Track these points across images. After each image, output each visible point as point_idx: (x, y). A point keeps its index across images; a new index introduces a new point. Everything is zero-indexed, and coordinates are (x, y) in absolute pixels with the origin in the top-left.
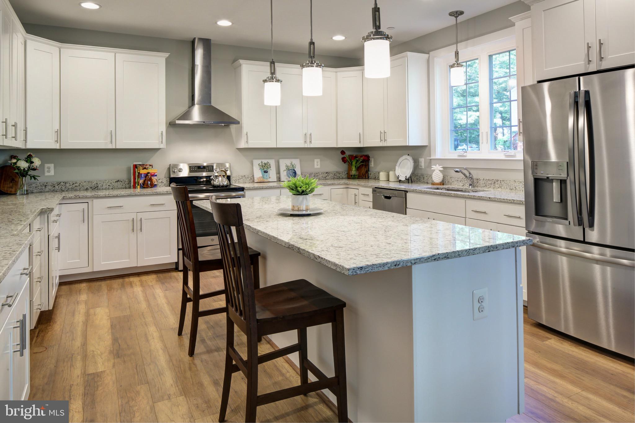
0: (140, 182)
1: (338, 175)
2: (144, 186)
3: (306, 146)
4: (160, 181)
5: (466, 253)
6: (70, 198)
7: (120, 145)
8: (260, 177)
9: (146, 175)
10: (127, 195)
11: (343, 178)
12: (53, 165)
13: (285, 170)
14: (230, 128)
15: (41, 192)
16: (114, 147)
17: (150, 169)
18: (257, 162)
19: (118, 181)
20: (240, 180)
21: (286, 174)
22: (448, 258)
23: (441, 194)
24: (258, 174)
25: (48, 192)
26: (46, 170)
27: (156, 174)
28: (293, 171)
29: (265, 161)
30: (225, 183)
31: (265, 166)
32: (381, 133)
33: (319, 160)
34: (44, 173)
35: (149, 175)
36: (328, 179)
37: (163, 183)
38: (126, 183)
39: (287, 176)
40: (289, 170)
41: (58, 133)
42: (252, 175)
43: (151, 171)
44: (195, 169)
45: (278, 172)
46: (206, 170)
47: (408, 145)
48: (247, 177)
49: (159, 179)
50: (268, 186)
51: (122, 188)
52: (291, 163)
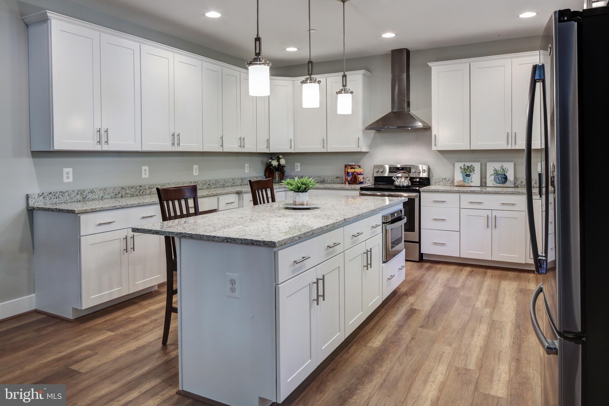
0: (349, 179)
2: (351, 182)
3: (509, 147)
4: (368, 179)
7: (330, 150)
8: (460, 181)
9: (353, 173)
12: (299, 164)
13: (492, 175)
16: (326, 151)
18: (458, 165)
19: (337, 177)
20: (440, 183)
21: (493, 179)
24: (459, 177)
26: (296, 167)
27: (362, 173)
28: (503, 176)
29: (469, 164)
31: (467, 170)
34: (295, 170)
35: (356, 173)
37: (370, 181)
38: (343, 179)
39: (495, 181)
40: (498, 174)
41: (292, 141)
43: (358, 170)
44: (394, 170)
45: (484, 177)
48: (448, 180)
49: (367, 178)
50: (444, 190)
51: (341, 183)
52: (501, 166)
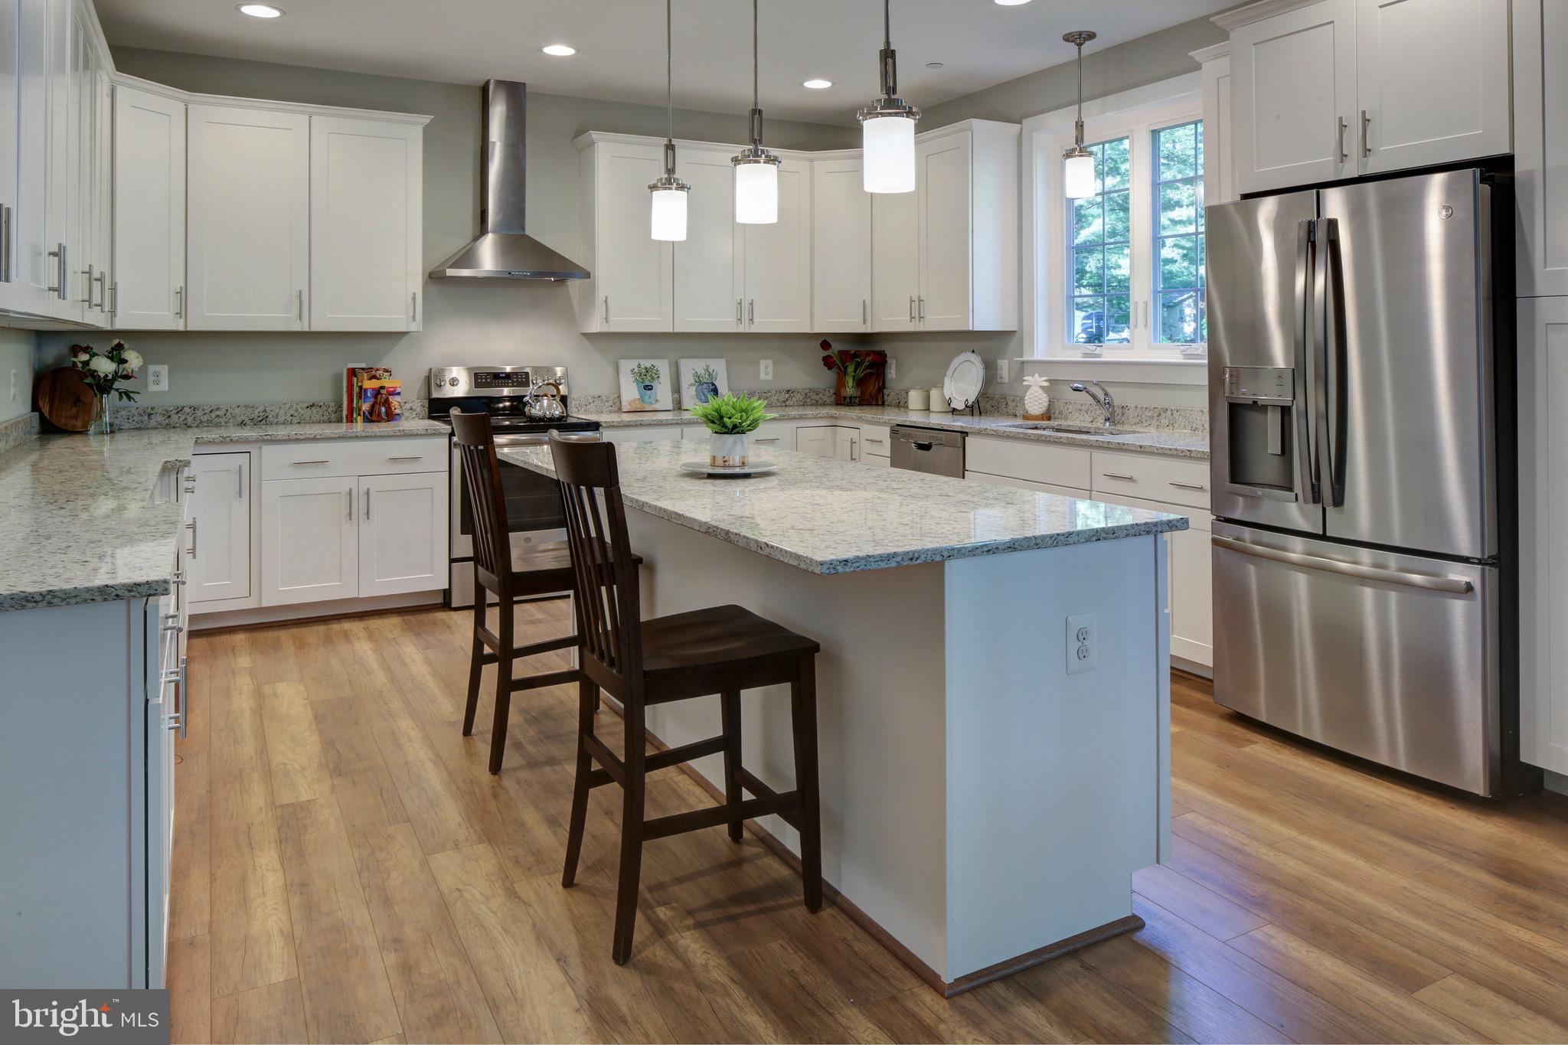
0: (363, 409)
1: (814, 397)
2: (371, 417)
3: (741, 329)
4: (408, 406)
5: (1051, 541)
6: (211, 442)
7: (317, 326)
8: (635, 399)
9: (377, 392)
10: (337, 436)
11: (824, 404)
12: (166, 367)
13: (691, 385)
14: (567, 286)
15: (140, 428)
16: (306, 329)
17: (385, 378)
18: (628, 366)
19: (312, 405)
20: (589, 406)
21: (694, 393)
22: (1015, 549)
23: (1038, 440)
24: (630, 392)
25: (156, 428)
26: (151, 378)
27: (398, 390)
28: (711, 387)
29: (647, 363)
30: (557, 413)
31: (645, 375)
32: (912, 301)
33: (770, 362)
34: (146, 386)
35: (383, 391)
36: (790, 406)
37: (415, 411)
38: (330, 410)
39: (698, 398)
40: (701, 383)
41: (183, 294)
42: (616, 396)
43: (387, 382)
44: (486, 380)
45: (677, 389)
46: (513, 382)
47: (971, 329)
48: (605, 399)
49: (406, 403)
50: (654, 421)
51: (324, 422)
52: (705, 368)
